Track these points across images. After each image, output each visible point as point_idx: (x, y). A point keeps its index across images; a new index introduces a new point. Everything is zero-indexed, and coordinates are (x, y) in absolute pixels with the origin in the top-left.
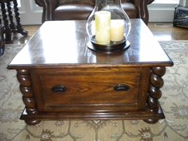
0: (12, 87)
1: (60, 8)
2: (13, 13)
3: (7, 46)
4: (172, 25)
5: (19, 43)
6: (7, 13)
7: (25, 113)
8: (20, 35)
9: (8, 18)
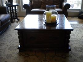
0: (14, 39)
1: (33, 10)
2: (14, 11)
3: (12, 24)
4: (78, 18)
5: (16, 23)
6: (12, 11)
7: (19, 47)
8: (16, 20)
9: (12, 13)
